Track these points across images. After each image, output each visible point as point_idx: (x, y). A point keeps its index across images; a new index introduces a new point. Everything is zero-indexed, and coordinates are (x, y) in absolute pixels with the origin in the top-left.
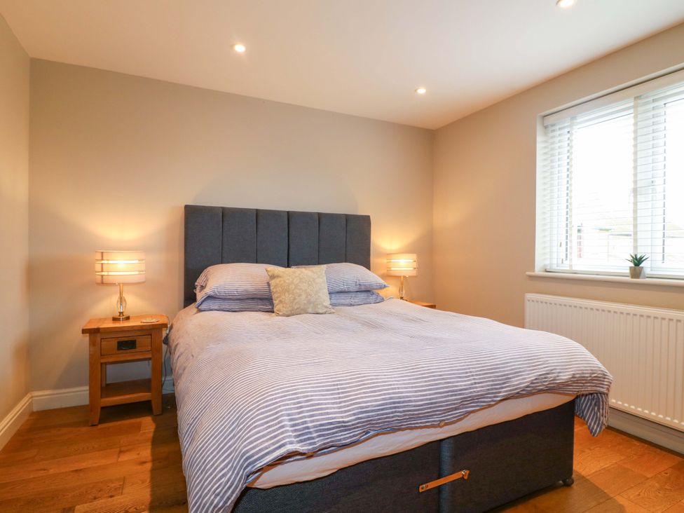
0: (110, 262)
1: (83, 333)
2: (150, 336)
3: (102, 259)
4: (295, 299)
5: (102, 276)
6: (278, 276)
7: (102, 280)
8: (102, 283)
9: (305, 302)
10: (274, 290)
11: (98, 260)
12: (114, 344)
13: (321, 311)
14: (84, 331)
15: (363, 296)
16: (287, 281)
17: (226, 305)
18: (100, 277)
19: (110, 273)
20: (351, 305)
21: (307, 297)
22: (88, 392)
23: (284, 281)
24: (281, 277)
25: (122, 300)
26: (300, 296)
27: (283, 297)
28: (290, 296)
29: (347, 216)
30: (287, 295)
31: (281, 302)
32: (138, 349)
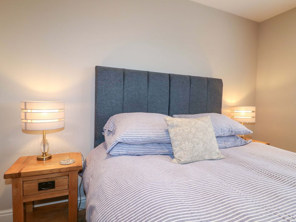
0: (33, 111)
1: (5, 178)
2: (67, 177)
3: (26, 109)
4: (194, 147)
5: (26, 123)
6: (177, 126)
7: (26, 127)
8: (26, 130)
9: (203, 150)
10: (174, 138)
11: (22, 109)
12: (35, 185)
13: (215, 158)
14: (6, 177)
15: (232, 140)
16: (186, 131)
17: (132, 150)
18: (24, 124)
19: (33, 121)
20: (226, 148)
21: (203, 145)
22: (12, 214)
23: (183, 130)
24: (180, 127)
25: (45, 143)
26: (198, 144)
27: (183, 145)
28: (190, 144)
29: (207, 78)
30: (187, 143)
31: (181, 149)
32: (57, 188)
